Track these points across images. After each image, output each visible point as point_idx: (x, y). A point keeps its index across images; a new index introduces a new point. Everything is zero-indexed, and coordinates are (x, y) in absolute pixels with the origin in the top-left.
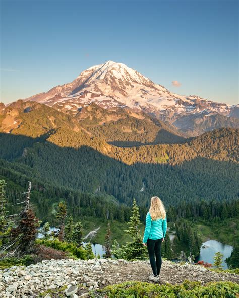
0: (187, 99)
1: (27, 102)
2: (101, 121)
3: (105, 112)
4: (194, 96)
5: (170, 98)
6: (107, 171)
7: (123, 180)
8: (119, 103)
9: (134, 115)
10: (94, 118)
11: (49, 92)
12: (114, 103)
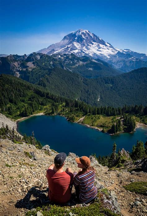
0: (123, 51)
1: (38, 54)
2: (77, 64)
3: (78, 59)
4: (126, 50)
5: (113, 51)
6: (81, 90)
7: (89, 95)
8: (86, 53)
9: (94, 61)
10: (73, 62)
11: (48, 48)
12: (83, 54)
